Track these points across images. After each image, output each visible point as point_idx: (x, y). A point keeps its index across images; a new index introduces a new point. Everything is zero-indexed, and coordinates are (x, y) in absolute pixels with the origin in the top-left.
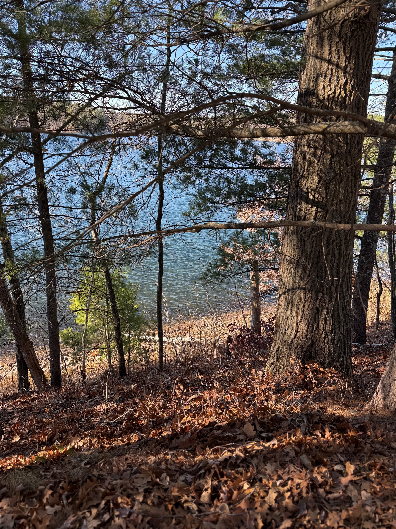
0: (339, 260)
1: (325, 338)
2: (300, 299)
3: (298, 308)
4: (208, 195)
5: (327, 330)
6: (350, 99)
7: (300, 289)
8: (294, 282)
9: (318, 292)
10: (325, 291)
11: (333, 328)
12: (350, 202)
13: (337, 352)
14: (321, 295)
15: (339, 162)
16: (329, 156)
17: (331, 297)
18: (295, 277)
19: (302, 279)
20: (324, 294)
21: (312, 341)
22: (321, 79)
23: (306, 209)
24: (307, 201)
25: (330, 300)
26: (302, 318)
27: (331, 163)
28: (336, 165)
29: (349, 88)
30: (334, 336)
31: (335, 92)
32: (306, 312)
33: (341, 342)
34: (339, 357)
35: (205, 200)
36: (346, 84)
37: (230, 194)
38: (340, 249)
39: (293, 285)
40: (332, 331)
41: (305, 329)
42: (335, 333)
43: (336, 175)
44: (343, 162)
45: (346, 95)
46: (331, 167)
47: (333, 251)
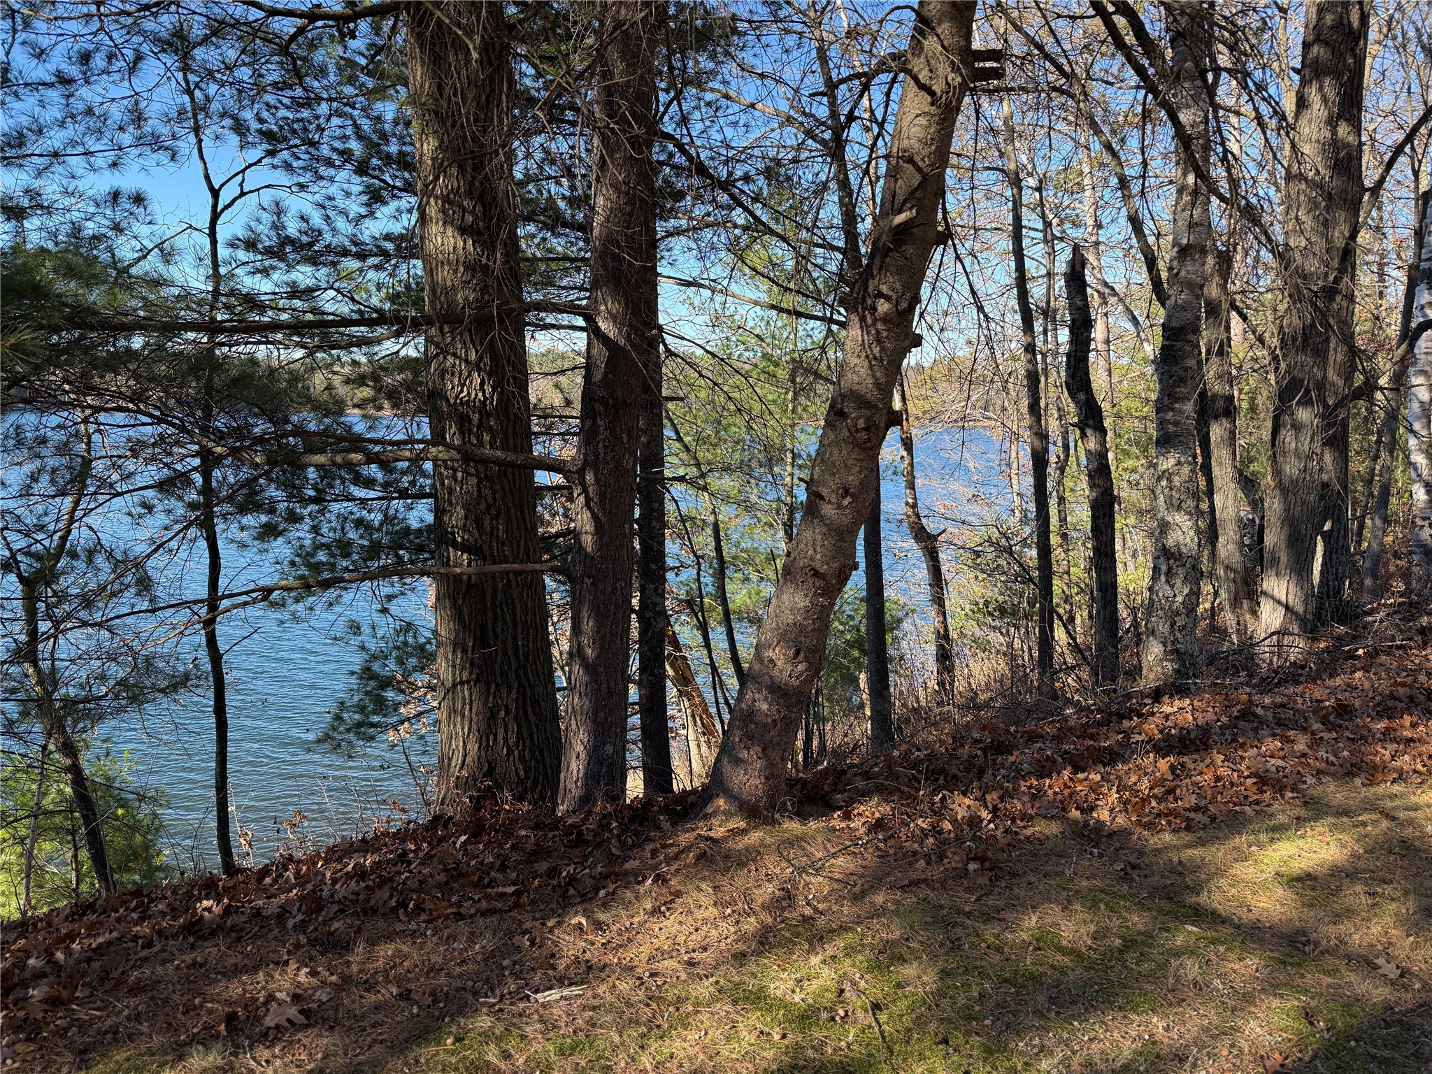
0: (515, 630)
1: (508, 755)
2: (464, 699)
3: (463, 716)
4: (322, 556)
5: (511, 742)
6: (492, 403)
7: (462, 683)
8: (454, 674)
9: (488, 684)
10: (499, 680)
11: (519, 737)
12: (518, 543)
13: (532, 776)
14: (493, 687)
15: (491, 488)
16: (474, 481)
17: (510, 688)
18: (454, 666)
19: (463, 668)
20: (497, 685)
21: (490, 765)
22: (448, 376)
23: (455, 555)
24: (455, 545)
25: (509, 693)
26: (469, 729)
27: (479, 491)
28: (486, 492)
29: (488, 389)
30: (524, 750)
31: (469, 394)
32: (474, 720)
33: (537, 761)
34: (535, 784)
35: (316, 567)
36: (482, 383)
37: (374, 550)
38: (514, 614)
39: (454, 680)
40: (518, 742)
41: (476, 746)
42: (524, 745)
43: (489, 507)
44: (497, 487)
45: (486, 398)
46: (480, 495)
47: (504, 617)
